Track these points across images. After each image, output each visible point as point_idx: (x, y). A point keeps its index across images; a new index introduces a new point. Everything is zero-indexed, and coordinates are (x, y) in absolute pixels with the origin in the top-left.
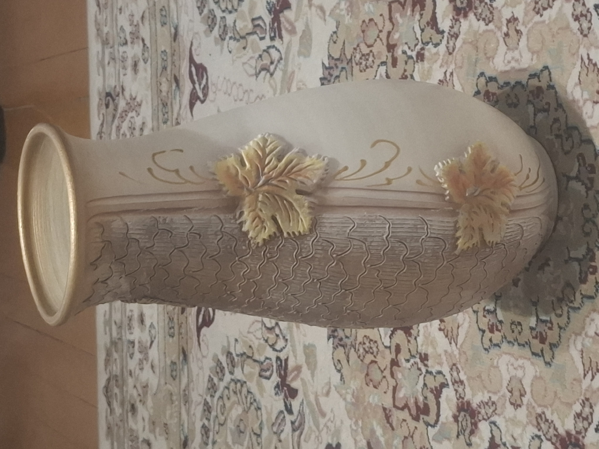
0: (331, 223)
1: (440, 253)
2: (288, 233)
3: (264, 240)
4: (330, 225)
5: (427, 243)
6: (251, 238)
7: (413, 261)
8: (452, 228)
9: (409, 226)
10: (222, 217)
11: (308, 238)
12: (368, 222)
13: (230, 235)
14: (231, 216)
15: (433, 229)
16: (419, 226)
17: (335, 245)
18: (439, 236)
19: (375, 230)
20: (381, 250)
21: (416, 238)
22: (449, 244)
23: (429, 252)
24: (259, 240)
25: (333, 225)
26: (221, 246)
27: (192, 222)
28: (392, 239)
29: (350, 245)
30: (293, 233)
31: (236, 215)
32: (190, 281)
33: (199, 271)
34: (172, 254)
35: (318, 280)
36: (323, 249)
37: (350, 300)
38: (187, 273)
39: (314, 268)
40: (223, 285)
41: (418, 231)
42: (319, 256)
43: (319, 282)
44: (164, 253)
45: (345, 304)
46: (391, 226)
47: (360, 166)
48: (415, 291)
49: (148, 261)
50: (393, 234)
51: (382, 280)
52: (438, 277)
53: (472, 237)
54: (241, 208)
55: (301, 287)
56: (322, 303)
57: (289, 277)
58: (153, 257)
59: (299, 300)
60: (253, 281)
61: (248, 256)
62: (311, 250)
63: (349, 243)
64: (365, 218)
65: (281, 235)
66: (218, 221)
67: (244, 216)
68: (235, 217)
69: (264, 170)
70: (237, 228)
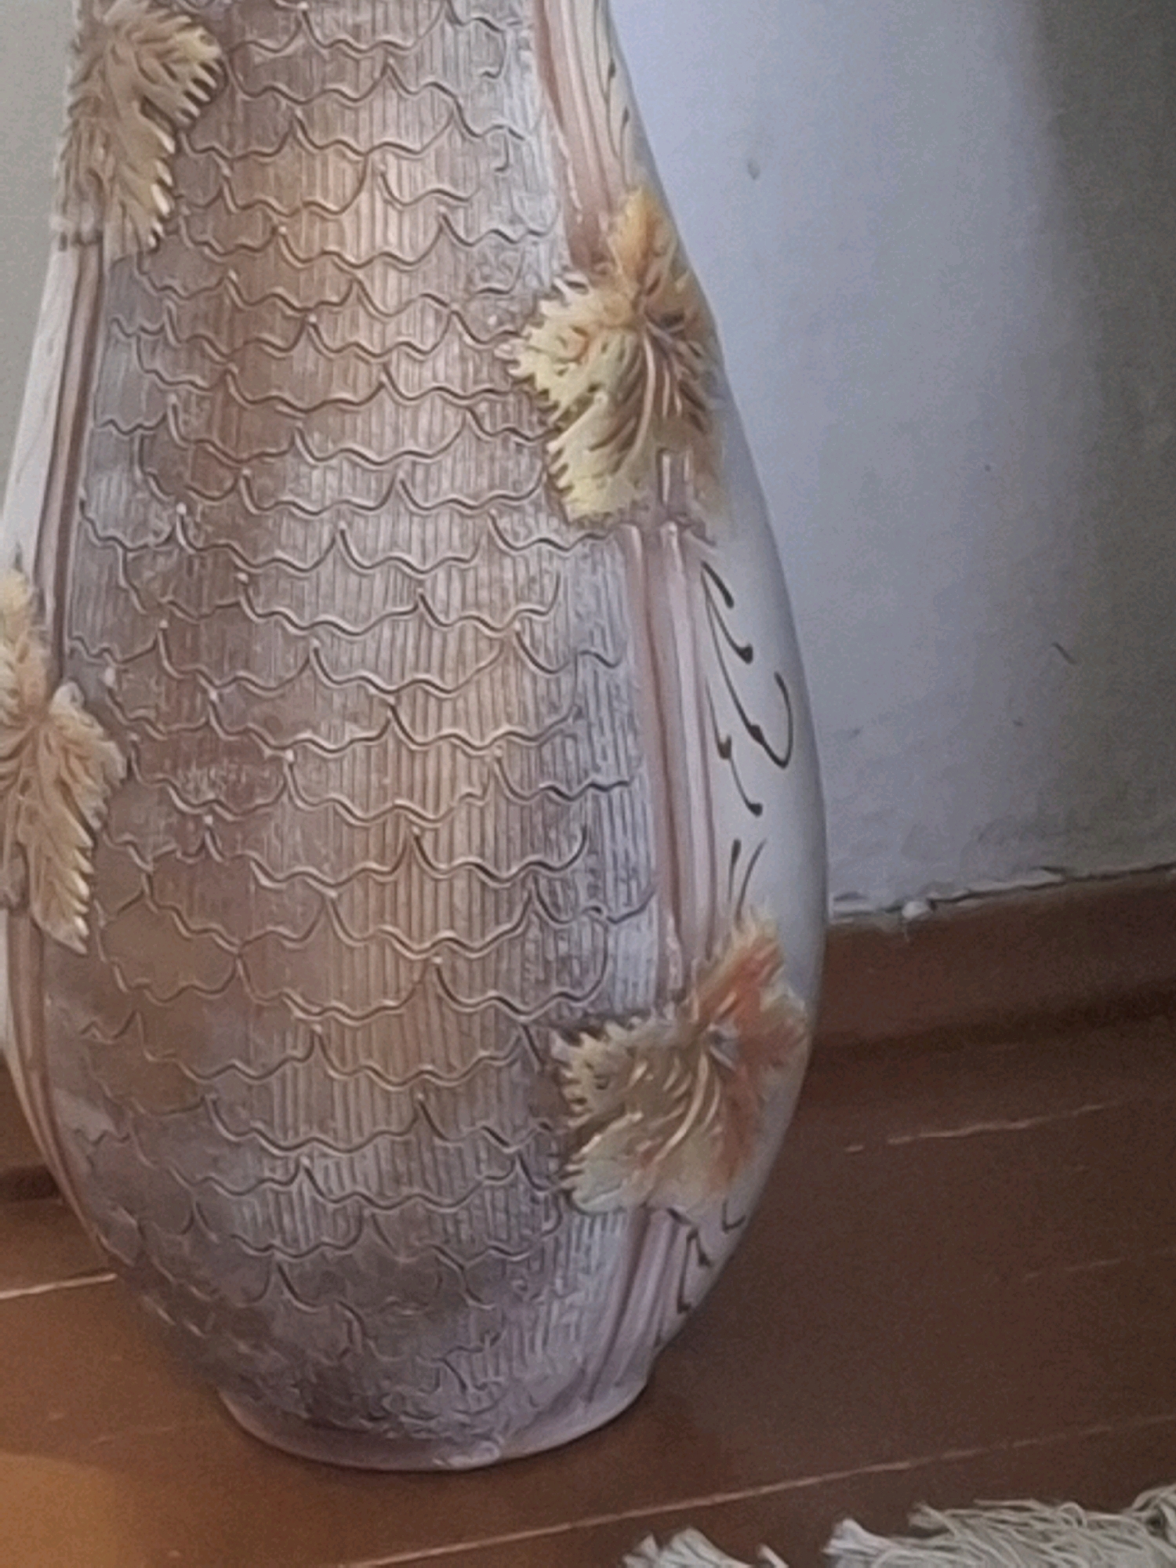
0: (607, 585)
1: (558, 989)
2: (559, 453)
4: (601, 586)
6: (528, 337)
7: (529, 900)
8: (630, 1007)
9: (631, 849)
10: (559, 230)
14: (566, 257)
15: (629, 937)
18: (610, 965)
19: (608, 738)
20: (556, 777)
21: (600, 884)
22: (583, 1010)
23: (561, 946)
25: (603, 596)
26: (484, 244)
28: (590, 804)
29: (555, 667)
32: (339, 173)
33: (386, 195)
34: (436, 91)
35: (423, 598)
36: (532, 580)
37: (347, 739)
38: (376, 156)
39: (463, 573)
40: (344, 289)
41: (622, 887)
42: (509, 575)
43: (416, 608)
44: (438, 64)
45: (324, 728)
46: (625, 789)
47: (741, 644)
48: (408, 954)
49: (409, 15)
50: (604, 804)
51: (449, 818)
52: (470, 1015)
53: (600, 1087)
54: (594, 284)
55: (384, 550)
56: (316, 651)
57: (418, 497)
58: (422, 31)
59: (317, 564)
60: (381, 386)
61: (468, 340)
62: (519, 544)
63: (562, 663)
64: (633, 695)
65: (549, 432)
66: (549, 220)
67: (578, 297)
68: (565, 268)
69: (683, 339)
70: (539, 279)
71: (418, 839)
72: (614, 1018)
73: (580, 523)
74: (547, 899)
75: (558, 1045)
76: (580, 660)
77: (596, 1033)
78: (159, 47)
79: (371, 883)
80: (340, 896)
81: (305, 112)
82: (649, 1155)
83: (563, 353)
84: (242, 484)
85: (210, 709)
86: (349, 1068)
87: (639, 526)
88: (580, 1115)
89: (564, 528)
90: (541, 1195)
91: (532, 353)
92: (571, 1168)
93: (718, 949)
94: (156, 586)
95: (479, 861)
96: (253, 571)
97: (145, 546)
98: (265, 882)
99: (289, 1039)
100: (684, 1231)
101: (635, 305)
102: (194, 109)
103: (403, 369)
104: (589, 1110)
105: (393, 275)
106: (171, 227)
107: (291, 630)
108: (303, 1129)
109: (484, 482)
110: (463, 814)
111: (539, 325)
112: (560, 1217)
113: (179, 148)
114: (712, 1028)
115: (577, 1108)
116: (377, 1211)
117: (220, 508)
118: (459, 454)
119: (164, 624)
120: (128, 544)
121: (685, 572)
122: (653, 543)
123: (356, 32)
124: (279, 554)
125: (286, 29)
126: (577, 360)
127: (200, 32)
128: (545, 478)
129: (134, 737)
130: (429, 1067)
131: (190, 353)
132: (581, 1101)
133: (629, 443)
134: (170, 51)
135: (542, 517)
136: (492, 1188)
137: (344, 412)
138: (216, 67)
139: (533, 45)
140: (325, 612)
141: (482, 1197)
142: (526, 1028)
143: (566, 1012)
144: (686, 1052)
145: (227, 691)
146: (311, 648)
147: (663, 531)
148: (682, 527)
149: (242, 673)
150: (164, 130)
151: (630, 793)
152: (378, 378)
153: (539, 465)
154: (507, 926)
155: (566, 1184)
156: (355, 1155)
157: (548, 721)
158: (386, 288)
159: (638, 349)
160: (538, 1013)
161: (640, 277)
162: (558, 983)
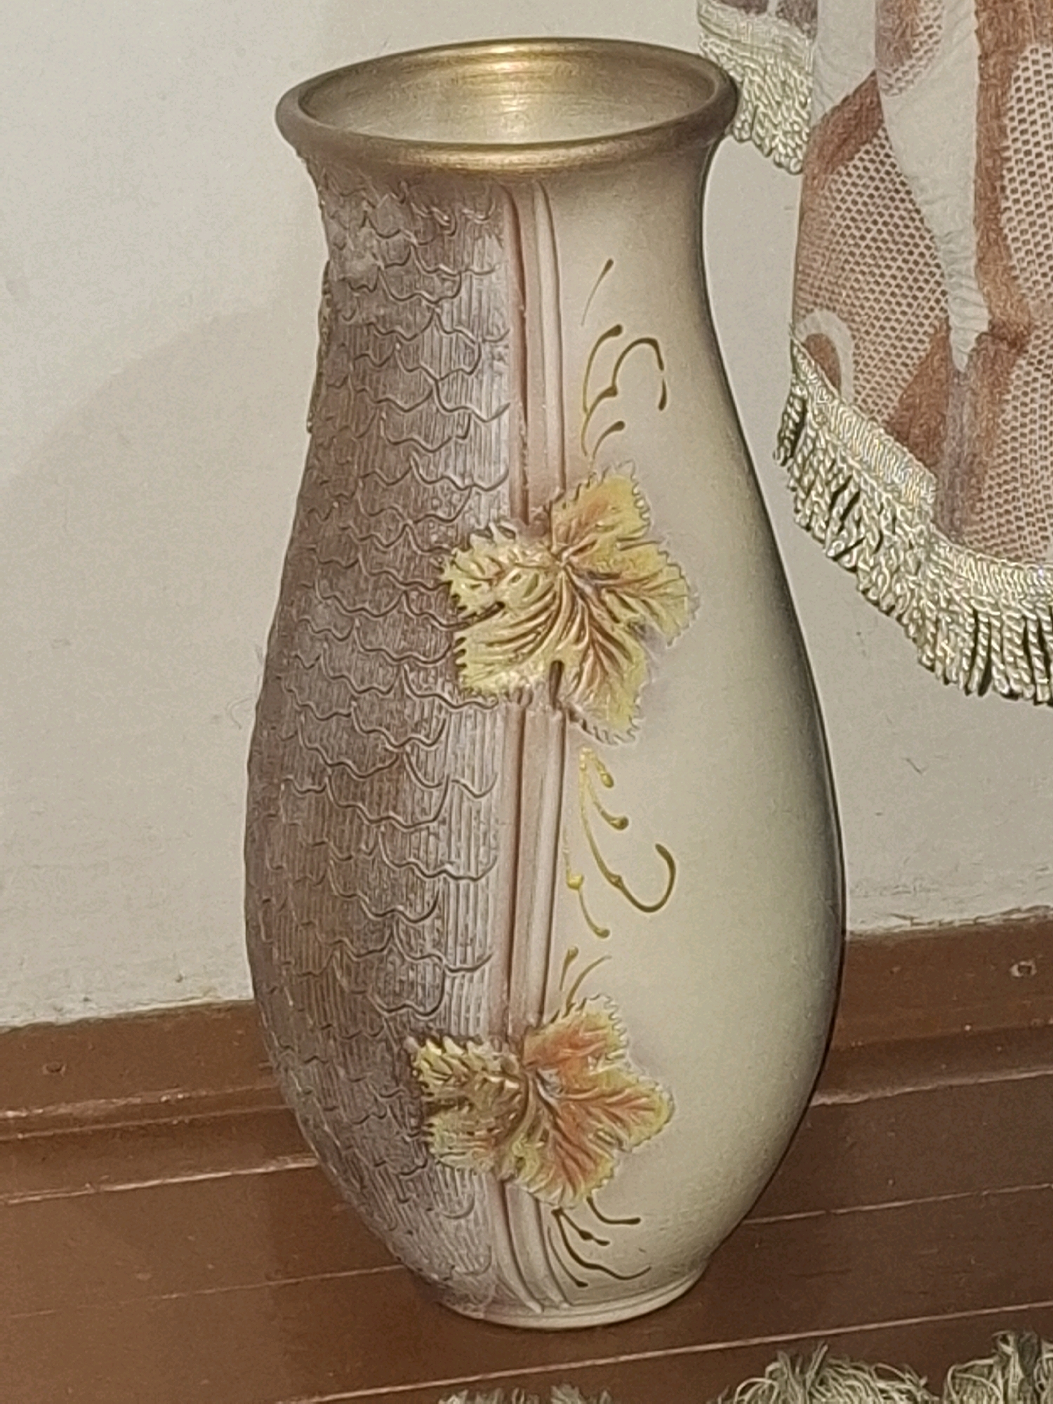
0: (483, 741)
1: (408, 1002)
2: (462, 640)
3: (449, 584)
4: (478, 738)
5: (429, 969)
6: (455, 555)
7: (391, 935)
8: (463, 1032)
9: (471, 926)
10: (504, 489)
11: (449, 687)
12: (482, 827)
13: (462, 507)
14: (505, 509)
15: (462, 985)
16: (469, 949)
17: (433, 748)
18: (446, 998)
19: (463, 843)
20: (418, 858)
21: (443, 941)
22: (426, 1022)
23: (411, 974)
24: (449, 573)
25: (478, 746)
26: (438, 485)
27: (493, 418)
28: (440, 885)
29: (430, 784)
30: (463, 651)
31: (507, 520)
34: (424, 373)
35: (356, 709)
36: (422, 719)
37: (306, 787)
38: (383, 406)
39: (381, 700)
40: (352, 489)
41: (459, 949)
42: (407, 711)
43: (349, 715)
45: (300, 776)
46: (472, 884)
47: (614, 814)
49: (411, 318)
50: (453, 887)
54: (520, 533)
55: (342, 670)
56: (302, 723)
57: (363, 641)
58: (418, 330)
59: (312, 666)
60: (357, 560)
61: (414, 546)
62: (419, 693)
63: (436, 782)
64: (492, 821)
65: (458, 624)
66: (494, 480)
67: (504, 539)
68: (504, 518)
69: (609, 592)
70: (478, 522)
71: (331, 869)
72: (450, 1036)
73: (468, 693)
74: (404, 940)
75: (411, 1041)
76: (450, 783)
77: (440, 1044)
81: (353, 365)
83: (478, 574)
88: (427, 1094)
89: (455, 692)
90: (408, 1139)
91: (454, 567)
93: (546, 1018)
95: (364, 897)
96: (290, 660)
100: (546, 1207)
101: (557, 557)
103: (371, 553)
104: (434, 1094)
107: (296, 705)
109: (405, 644)
111: (464, 550)
115: (425, 1089)
124: (299, 653)
125: (351, 307)
128: (448, 653)
132: (427, 1086)
135: (441, 680)
137: (338, 571)
139: (508, 359)
140: (310, 699)
142: (386, 1020)
143: (414, 1020)
146: (301, 720)
151: (476, 887)
153: (444, 644)
154: (378, 948)
155: (423, 1139)
157: (419, 819)
159: (551, 587)
160: (393, 1014)
161: (568, 539)
162: (408, 998)
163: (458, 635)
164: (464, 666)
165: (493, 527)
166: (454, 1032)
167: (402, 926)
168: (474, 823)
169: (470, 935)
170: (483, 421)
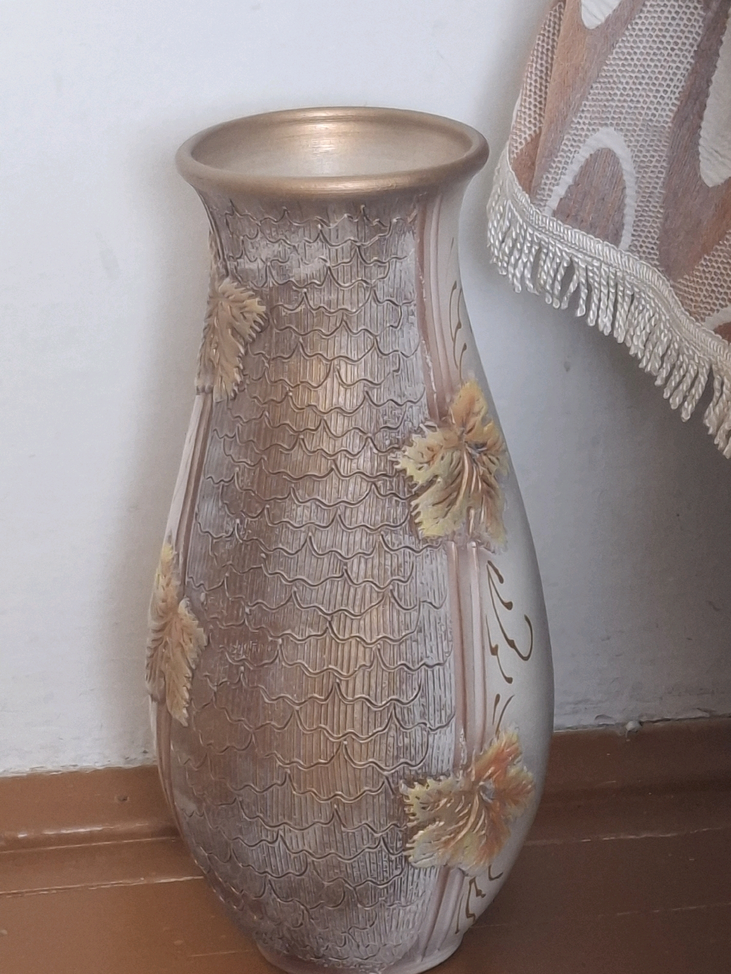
0: (437, 570)
1: (403, 760)
2: (417, 506)
3: (404, 471)
4: (434, 570)
5: (418, 733)
6: (404, 451)
7: (391, 717)
8: (439, 771)
9: (443, 696)
10: (424, 400)
11: (413, 539)
12: (443, 628)
13: (403, 418)
14: (427, 413)
15: (440, 738)
16: (443, 712)
17: (408, 583)
18: (430, 750)
19: (434, 642)
20: (407, 660)
21: (427, 712)
22: (416, 771)
23: (406, 740)
24: (403, 464)
25: (435, 574)
26: (386, 406)
27: (412, 355)
28: (422, 674)
29: (409, 607)
30: (419, 513)
31: (429, 420)
32: (318, 369)
33: (340, 381)
34: (367, 333)
35: (346, 571)
36: (399, 566)
37: (307, 635)
38: (336, 362)
39: (366, 560)
40: (317, 424)
41: (437, 713)
42: (388, 562)
43: (343, 575)
44: (367, 320)
45: (297, 629)
46: (441, 668)
47: (506, 600)
48: (331, 739)
49: (355, 297)
50: (430, 673)
51: (354, 676)
52: (360, 769)
53: (424, 808)
54: (439, 427)
55: (329, 548)
56: (295, 593)
57: (346, 524)
58: (360, 305)
59: (297, 552)
60: (332, 470)
61: (375, 451)
62: (396, 548)
63: (413, 606)
64: (448, 621)
65: (412, 496)
66: (419, 396)
67: (431, 433)
68: (426, 419)
69: (485, 455)
70: (412, 423)
71: (339, 685)
72: (431, 776)
73: (425, 540)
74: (400, 718)
75: (403, 787)
76: (422, 604)
77: (422, 783)
78: (240, 304)
79: (316, 704)
80: (301, 708)
81: (303, 339)
82: (447, 843)
83: (421, 460)
84: (266, 511)
85: (245, 616)
86: (302, 791)
87: (456, 543)
88: (413, 821)
89: (417, 542)
90: (393, 858)
91: (406, 458)
92: (408, 845)
93: (486, 746)
94: (225, 556)
95: (367, 697)
96: (269, 553)
97: (221, 537)
98: (267, 700)
99: (275, 775)
100: (467, 879)
101: (460, 438)
102: (254, 335)
103: (342, 462)
104: (417, 819)
105: (340, 418)
106: (242, 388)
107: (284, 582)
108: (280, 817)
109: (379, 518)
110: (361, 674)
111: (411, 445)
112: (403, 870)
113: (246, 352)
114: (481, 783)
115: (412, 818)
116: (314, 859)
117: (255, 522)
118: (367, 505)
119: (227, 575)
120: (215, 536)
121: (479, 566)
122: (462, 551)
123: (329, 303)
124: (280, 546)
125: (296, 300)
126: (428, 462)
127: (257, 299)
128: (409, 517)
129: (211, 626)
130: (340, 793)
131: (246, 448)
132: (414, 815)
133: (452, 503)
134: (245, 307)
135: (407, 536)
136: (369, 852)
137: (314, 481)
138: (264, 316)
139: (415, 313)
140: (301, 574)
141: (364, 856)
142: (387, 778)
143: (407, 772)
144: (468, 794)
145: (254, 608)
146: (292, 591)
147: (468, 545)
148: (478, 544)
149: (260, 601)
150: (241, 344)
151: (444, 669)
152: (330, 466)
153: (407, 511)
154: (380, 729)
155: (405, 853)
156: (306, 831)
157: (404, 634)
158: (338, 424)
159: (461, 459)
160: (393, 771)
161: (464, 425)
162: (404, 757)
163: (413, 503)
164: (420, 523)
165: (421, 425)
166: (434, 772)
167: (398, 710)
168: (438, 626)
169: (443, 702)
170: (407, 357)
